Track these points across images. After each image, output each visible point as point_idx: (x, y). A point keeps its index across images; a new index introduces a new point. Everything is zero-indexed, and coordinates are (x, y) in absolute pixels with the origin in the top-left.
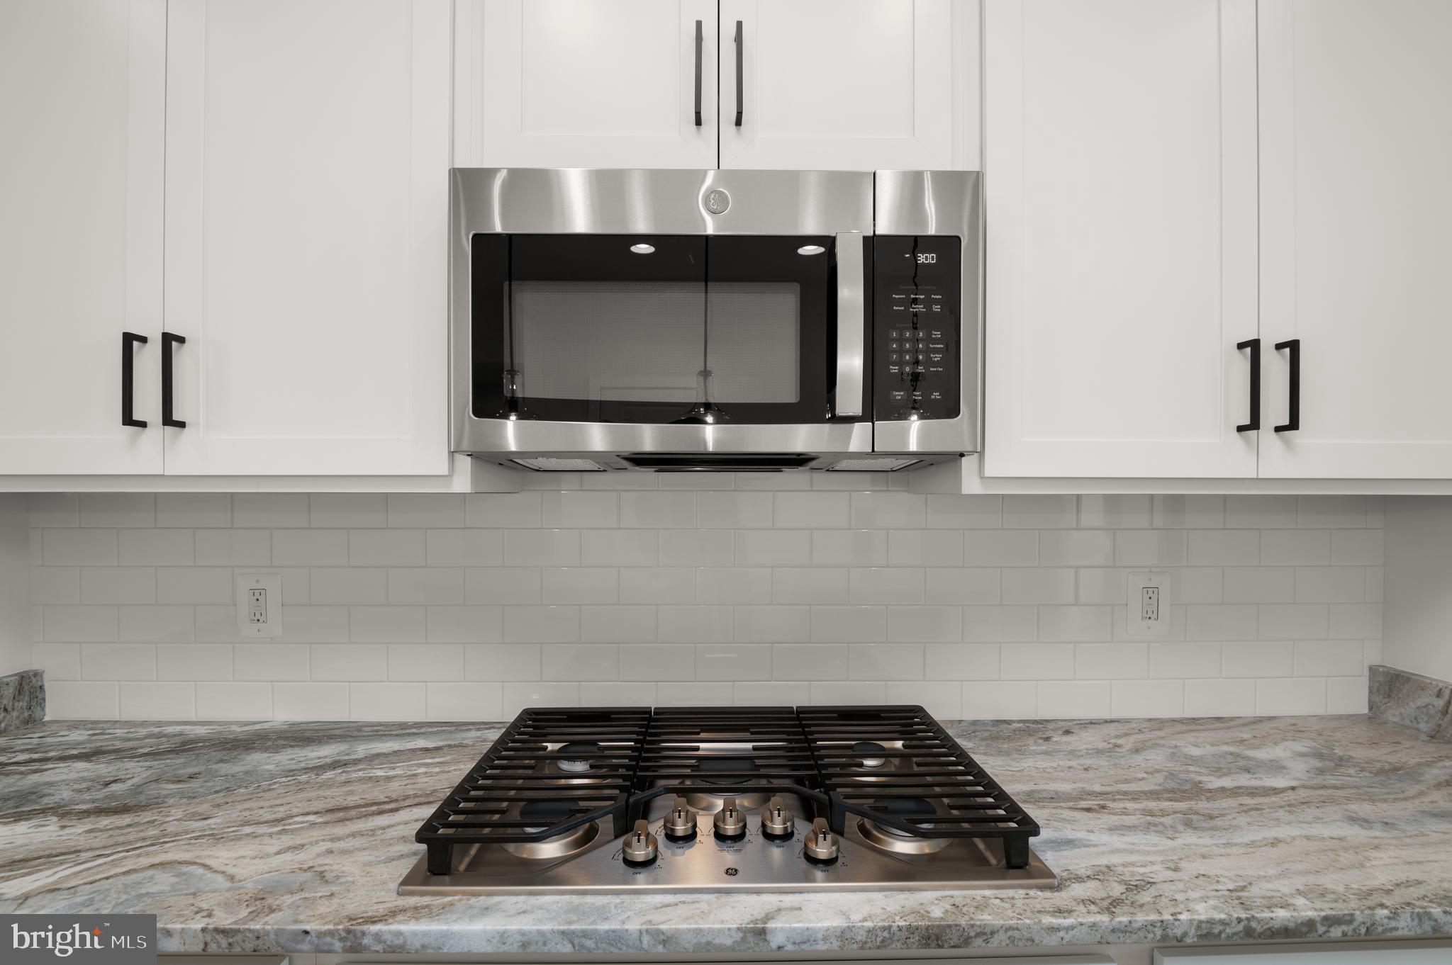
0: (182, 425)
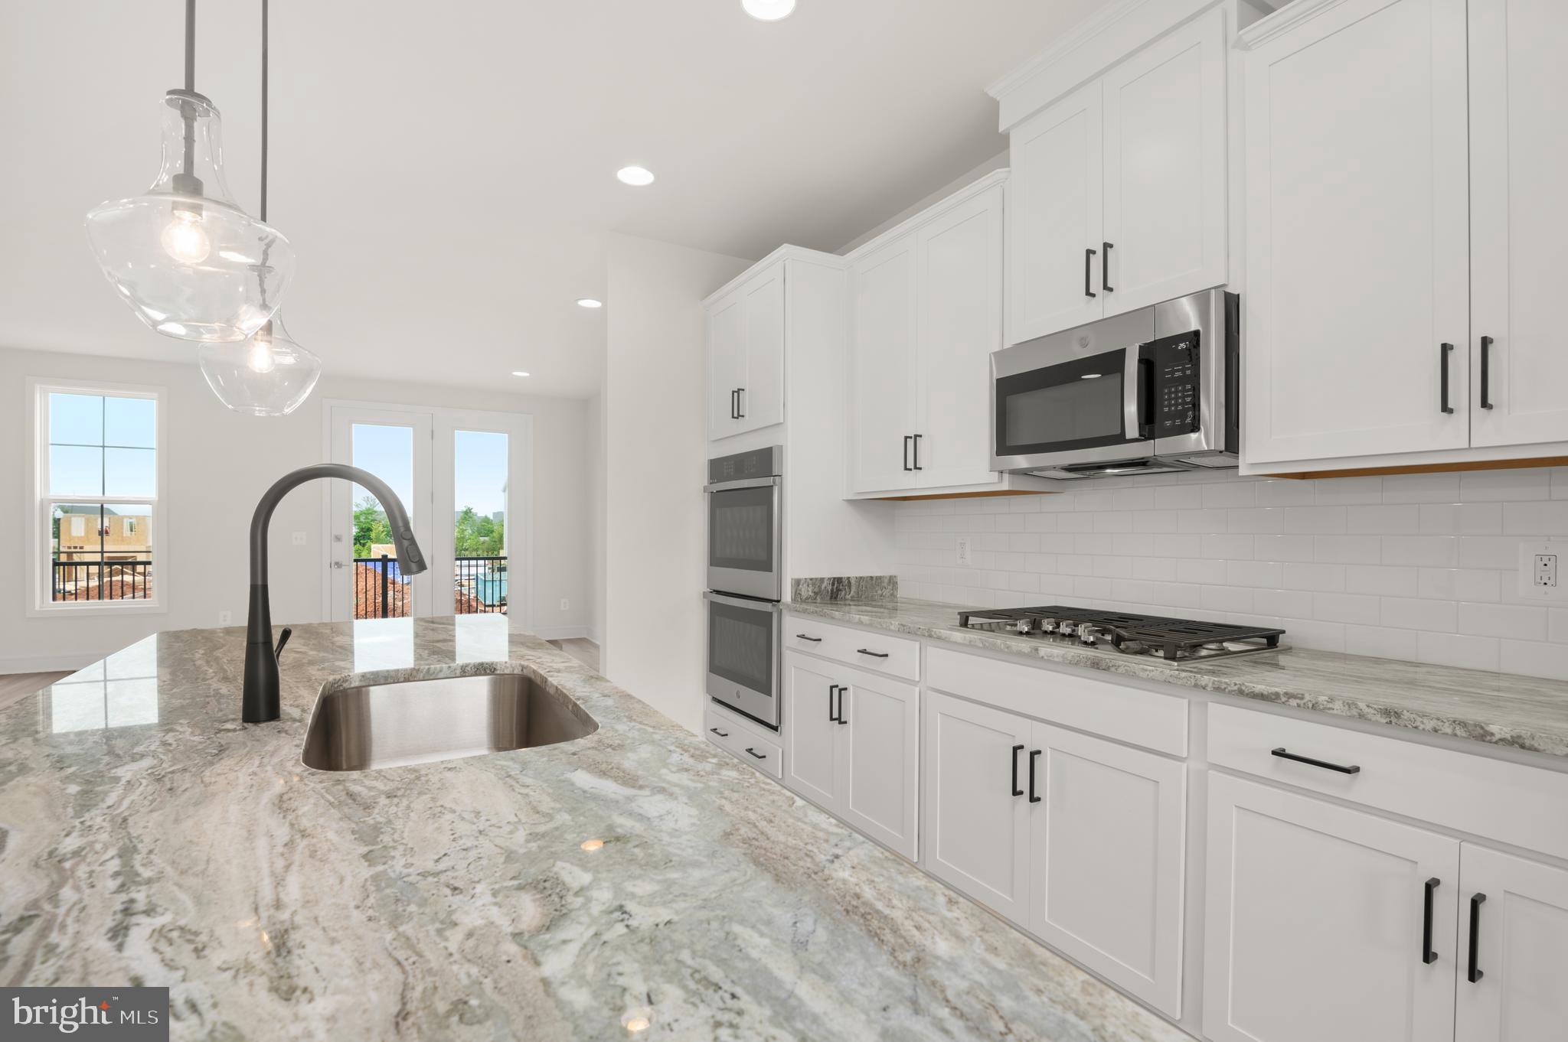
0: (920, 469)
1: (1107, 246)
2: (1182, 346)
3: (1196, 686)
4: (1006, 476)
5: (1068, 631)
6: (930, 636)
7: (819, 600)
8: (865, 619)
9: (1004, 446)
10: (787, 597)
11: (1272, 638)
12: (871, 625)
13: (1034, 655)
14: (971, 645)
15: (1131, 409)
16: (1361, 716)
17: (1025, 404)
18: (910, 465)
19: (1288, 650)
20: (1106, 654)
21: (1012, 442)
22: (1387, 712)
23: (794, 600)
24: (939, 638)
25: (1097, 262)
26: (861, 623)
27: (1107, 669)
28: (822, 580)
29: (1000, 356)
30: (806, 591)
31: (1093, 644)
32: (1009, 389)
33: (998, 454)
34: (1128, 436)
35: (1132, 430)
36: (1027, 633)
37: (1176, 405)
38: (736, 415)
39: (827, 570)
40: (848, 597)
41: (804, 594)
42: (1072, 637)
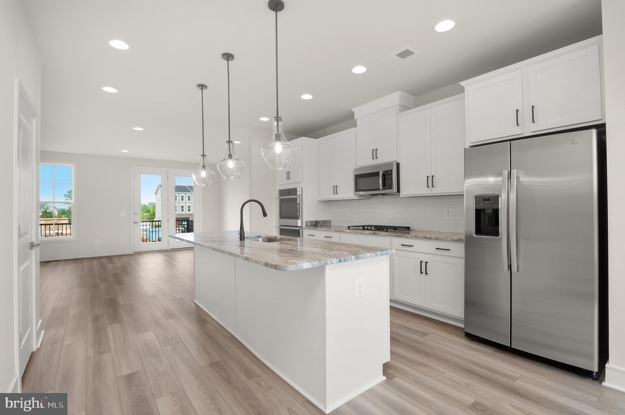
0: (337, 193)
1: (376, 149)
2: (390, 172)
3: (390, 235)
4: (357, 196)
5: (370, 228)
6: (342, 232)
7: (312, 226)
8: (326, 229)
9: (357, 190)
10: (304, 226)
11: (408, 228)
12: (327, 230)
13: (363, 233)
14: (350, 233)
15: (381, 182)
16: (413, 237)
17: (361, 180)
18: (335, 192)
19: (412, 230)
20: (377, 232)
21: (358, 189)
22: (416, 236)
23: (306, 226)
24: (344, 232)
25: (374, 152)
26: (325, 230)
27: (376, 234)
28: (313, 221)
29: (356, 170)
30: (309, 224)
31: (374, 230)
32: (358, 177)
33: (355, 191)
34: (380, 189)
35: (381, 188)
36: (362, 229)
37: (389, 183)
38: (288, 178)
39: (314, 219)
40: (319, 225)
41: (308, 225)
42: (371, 230)
